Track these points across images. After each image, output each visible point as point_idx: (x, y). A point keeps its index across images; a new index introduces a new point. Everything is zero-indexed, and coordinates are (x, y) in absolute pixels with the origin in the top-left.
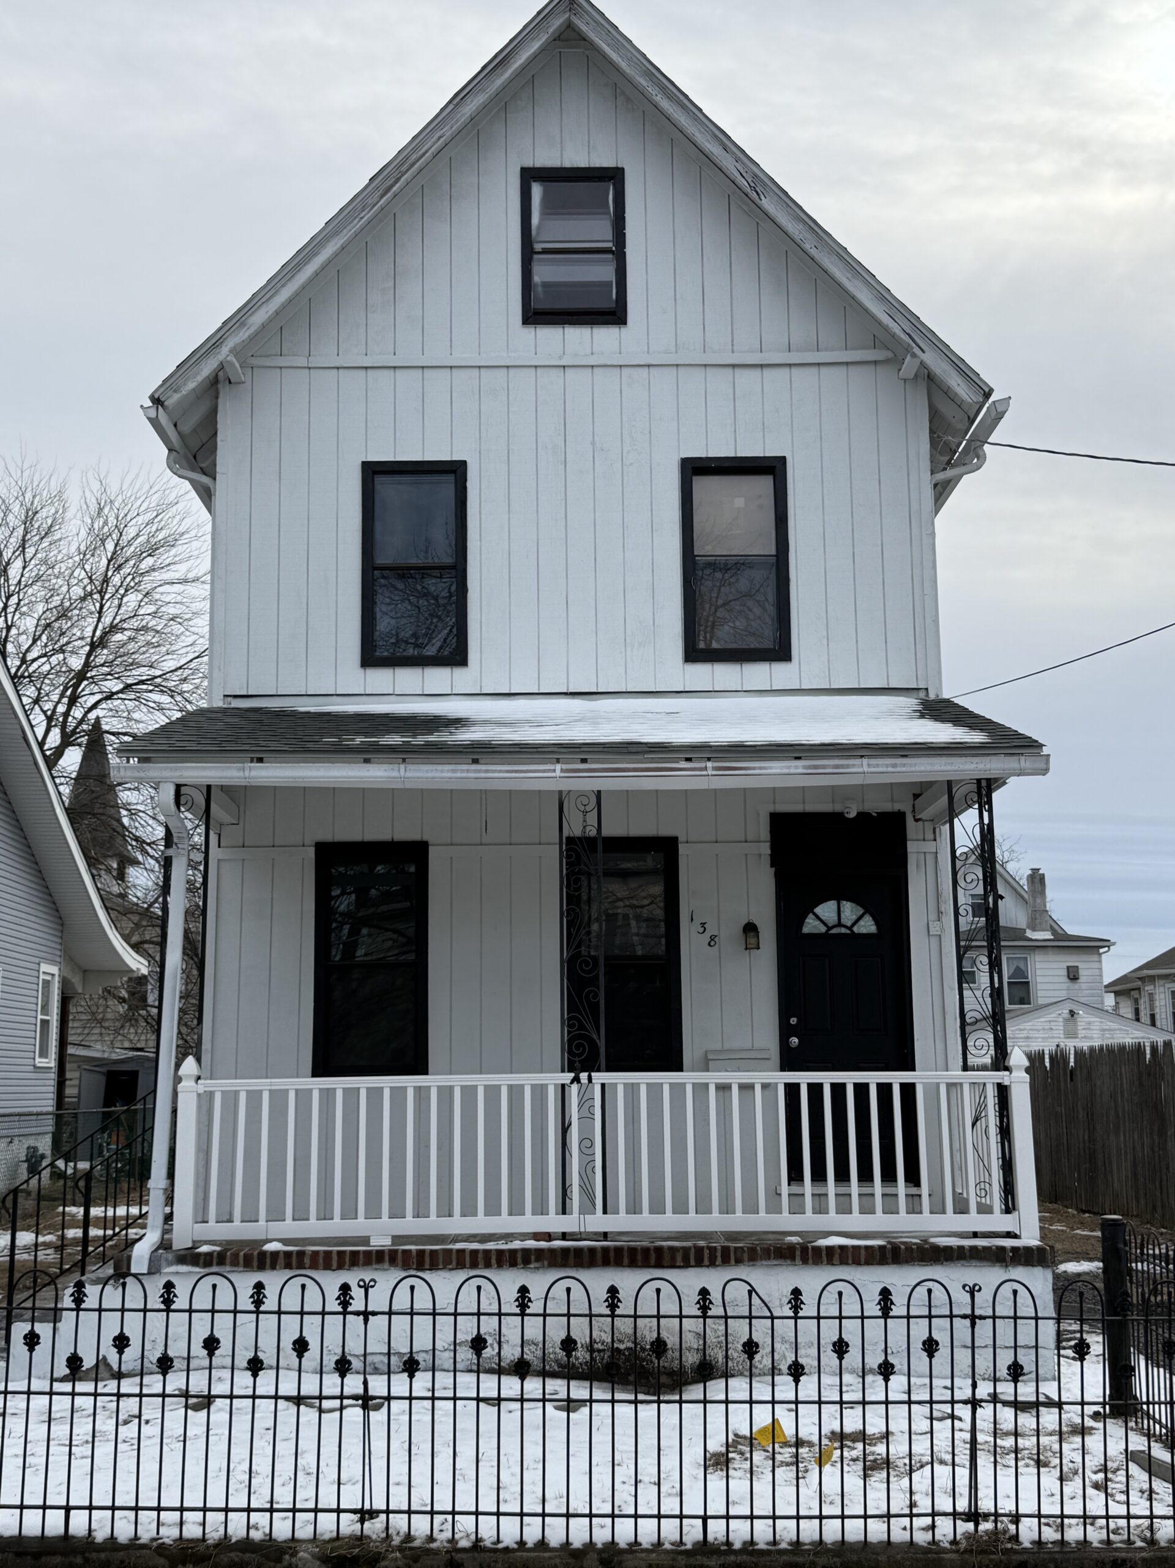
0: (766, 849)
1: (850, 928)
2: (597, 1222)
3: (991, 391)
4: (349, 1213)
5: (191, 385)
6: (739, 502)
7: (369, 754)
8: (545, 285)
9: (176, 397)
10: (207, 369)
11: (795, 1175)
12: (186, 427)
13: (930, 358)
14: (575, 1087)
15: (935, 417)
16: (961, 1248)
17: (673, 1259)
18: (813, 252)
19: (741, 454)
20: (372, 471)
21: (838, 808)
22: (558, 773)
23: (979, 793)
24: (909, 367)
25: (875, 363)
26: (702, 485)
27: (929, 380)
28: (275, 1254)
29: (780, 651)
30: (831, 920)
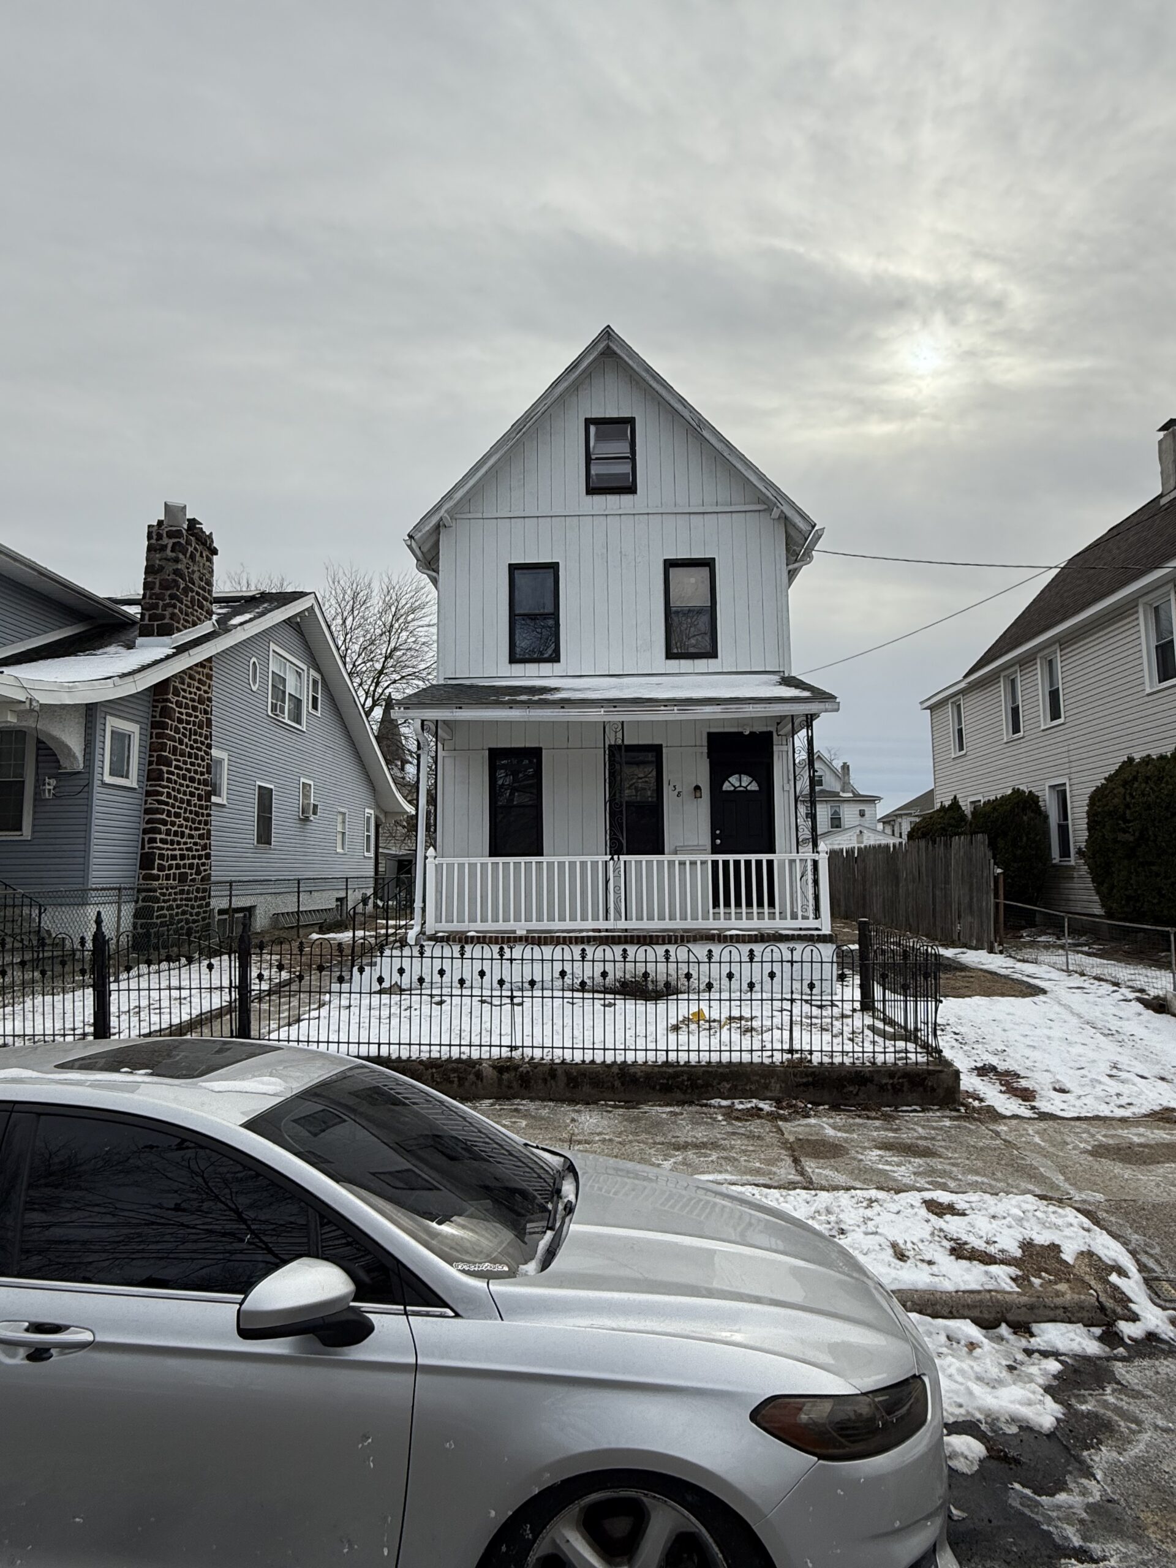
0: (705, 750)
1: (746, 787)
2: (622, 924)
3: (815, 525)
4: (506, 919)
5: (427, 528)
6: (693, 580)
7: (512, 704)
8: (597, 475)
9: (420, 534)
10: (434, 520)
11: (716, 904)
12: (425, 549)
13: (786, 509)
14: (611, 862)
15: (788, 536)
16: (793, 935)
17: (658, 940)
18: (728, 457)
19: (694, 556)
20: (513, 568)
21: (740, 730)
22: (602, 713)
23: (807, 722)
24: (776, 513)
25: (759, 511)
26: (673, 571)
27: (785, 519)
28: (472, 937)
29: (713, 654)
30: (737, 783)
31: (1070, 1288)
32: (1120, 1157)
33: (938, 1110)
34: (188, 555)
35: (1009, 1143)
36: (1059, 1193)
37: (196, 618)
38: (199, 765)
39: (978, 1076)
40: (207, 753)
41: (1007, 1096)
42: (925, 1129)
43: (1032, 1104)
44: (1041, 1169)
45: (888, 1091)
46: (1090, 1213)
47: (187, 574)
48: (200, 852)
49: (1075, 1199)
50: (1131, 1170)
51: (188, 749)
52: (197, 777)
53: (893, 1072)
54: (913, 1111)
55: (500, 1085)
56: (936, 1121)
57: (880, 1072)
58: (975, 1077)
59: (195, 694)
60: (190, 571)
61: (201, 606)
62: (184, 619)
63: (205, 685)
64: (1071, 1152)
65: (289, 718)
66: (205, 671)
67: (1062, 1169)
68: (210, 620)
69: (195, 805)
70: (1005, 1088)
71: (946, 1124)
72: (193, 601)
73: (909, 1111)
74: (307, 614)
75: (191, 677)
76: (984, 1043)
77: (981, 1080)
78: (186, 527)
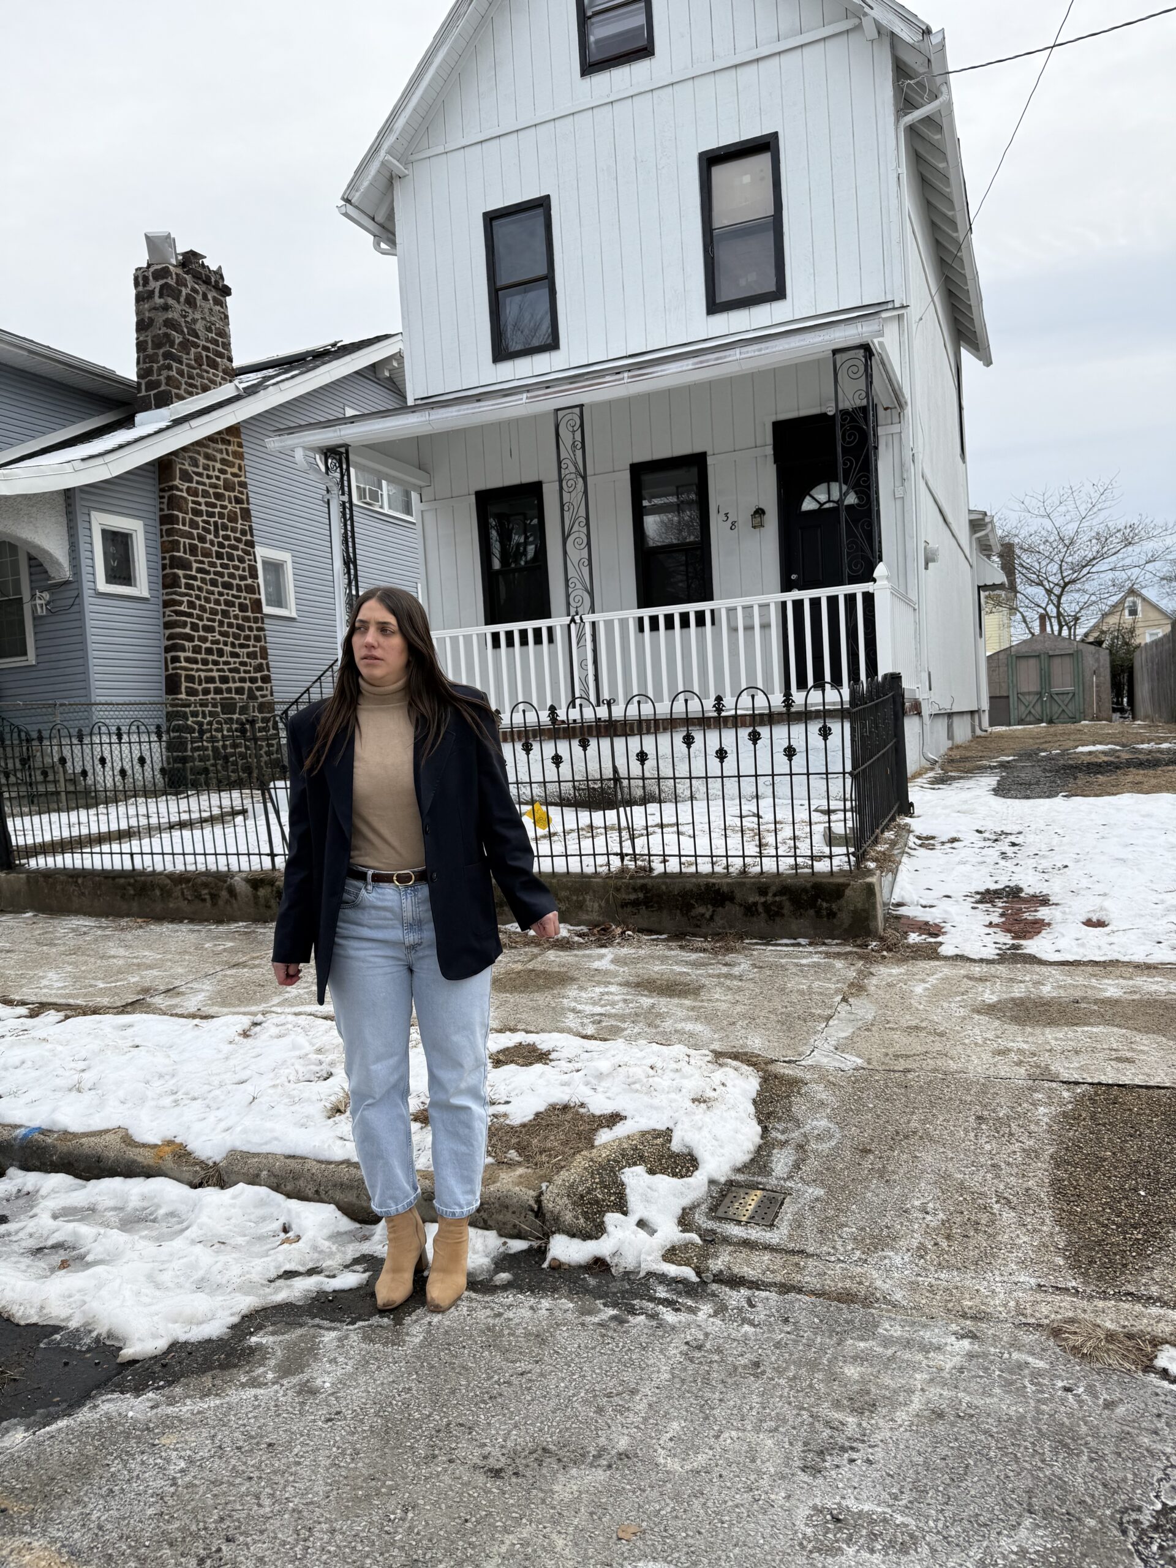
0: (769, 450)
1: (838, 503)
2: (593, 712)
3: (931, 30)
5: (366, 183)
6: (747, 179)
8: (596, 40)
9: (358, 194)
10: (376, 169)
14: (573, 626)
15: (898, 65)
19: (743, 139)
20: (491, 219)
21: (824, 410)
25: (847, 32)
27: (888, 35)
29: (779, 294)
30: (823, 498)
31: (520, 1176)
32: (1021, 1014)
33: (837, 944)
34: (182, 299)
35: (857, 988)
36: (790, 1053)
37: (206, 381)
38: (236, 568)
39: (977, 902)
40: (247, 553)
41: (991, 930)
42: (754, 966)
43: (1022, 942)
44: (836, 1022)
45: (759, 914)
46: (794, 1084)
47: (183, 324)
48: (252, 675)
49: (803, 1063)
50: (999, 1033)
51: (216, 548)
52: (235, 582)
53: (764, 885)
54: (793, 945)
55: (256, 903)
56: (797, 958)
57: (744, 884)
58: (969, 903)
59: (218, 478)
60: (188, 319)
61: (214, 365)
62: (186, 383)
63: (233, 466)
64: (945, 1005)
65: (390, 508)
66: (230, 448)
67: (872, 1025)
68: (231, 381)
69: (236, 617)
70: (1003, 919)
71: (804, 961)
72: (198, 359)
73: (786, 945)
74: (395, 364)
75: (208, 457)
76: (1044, 857)
77: (973, 908)
78: (174, 262)
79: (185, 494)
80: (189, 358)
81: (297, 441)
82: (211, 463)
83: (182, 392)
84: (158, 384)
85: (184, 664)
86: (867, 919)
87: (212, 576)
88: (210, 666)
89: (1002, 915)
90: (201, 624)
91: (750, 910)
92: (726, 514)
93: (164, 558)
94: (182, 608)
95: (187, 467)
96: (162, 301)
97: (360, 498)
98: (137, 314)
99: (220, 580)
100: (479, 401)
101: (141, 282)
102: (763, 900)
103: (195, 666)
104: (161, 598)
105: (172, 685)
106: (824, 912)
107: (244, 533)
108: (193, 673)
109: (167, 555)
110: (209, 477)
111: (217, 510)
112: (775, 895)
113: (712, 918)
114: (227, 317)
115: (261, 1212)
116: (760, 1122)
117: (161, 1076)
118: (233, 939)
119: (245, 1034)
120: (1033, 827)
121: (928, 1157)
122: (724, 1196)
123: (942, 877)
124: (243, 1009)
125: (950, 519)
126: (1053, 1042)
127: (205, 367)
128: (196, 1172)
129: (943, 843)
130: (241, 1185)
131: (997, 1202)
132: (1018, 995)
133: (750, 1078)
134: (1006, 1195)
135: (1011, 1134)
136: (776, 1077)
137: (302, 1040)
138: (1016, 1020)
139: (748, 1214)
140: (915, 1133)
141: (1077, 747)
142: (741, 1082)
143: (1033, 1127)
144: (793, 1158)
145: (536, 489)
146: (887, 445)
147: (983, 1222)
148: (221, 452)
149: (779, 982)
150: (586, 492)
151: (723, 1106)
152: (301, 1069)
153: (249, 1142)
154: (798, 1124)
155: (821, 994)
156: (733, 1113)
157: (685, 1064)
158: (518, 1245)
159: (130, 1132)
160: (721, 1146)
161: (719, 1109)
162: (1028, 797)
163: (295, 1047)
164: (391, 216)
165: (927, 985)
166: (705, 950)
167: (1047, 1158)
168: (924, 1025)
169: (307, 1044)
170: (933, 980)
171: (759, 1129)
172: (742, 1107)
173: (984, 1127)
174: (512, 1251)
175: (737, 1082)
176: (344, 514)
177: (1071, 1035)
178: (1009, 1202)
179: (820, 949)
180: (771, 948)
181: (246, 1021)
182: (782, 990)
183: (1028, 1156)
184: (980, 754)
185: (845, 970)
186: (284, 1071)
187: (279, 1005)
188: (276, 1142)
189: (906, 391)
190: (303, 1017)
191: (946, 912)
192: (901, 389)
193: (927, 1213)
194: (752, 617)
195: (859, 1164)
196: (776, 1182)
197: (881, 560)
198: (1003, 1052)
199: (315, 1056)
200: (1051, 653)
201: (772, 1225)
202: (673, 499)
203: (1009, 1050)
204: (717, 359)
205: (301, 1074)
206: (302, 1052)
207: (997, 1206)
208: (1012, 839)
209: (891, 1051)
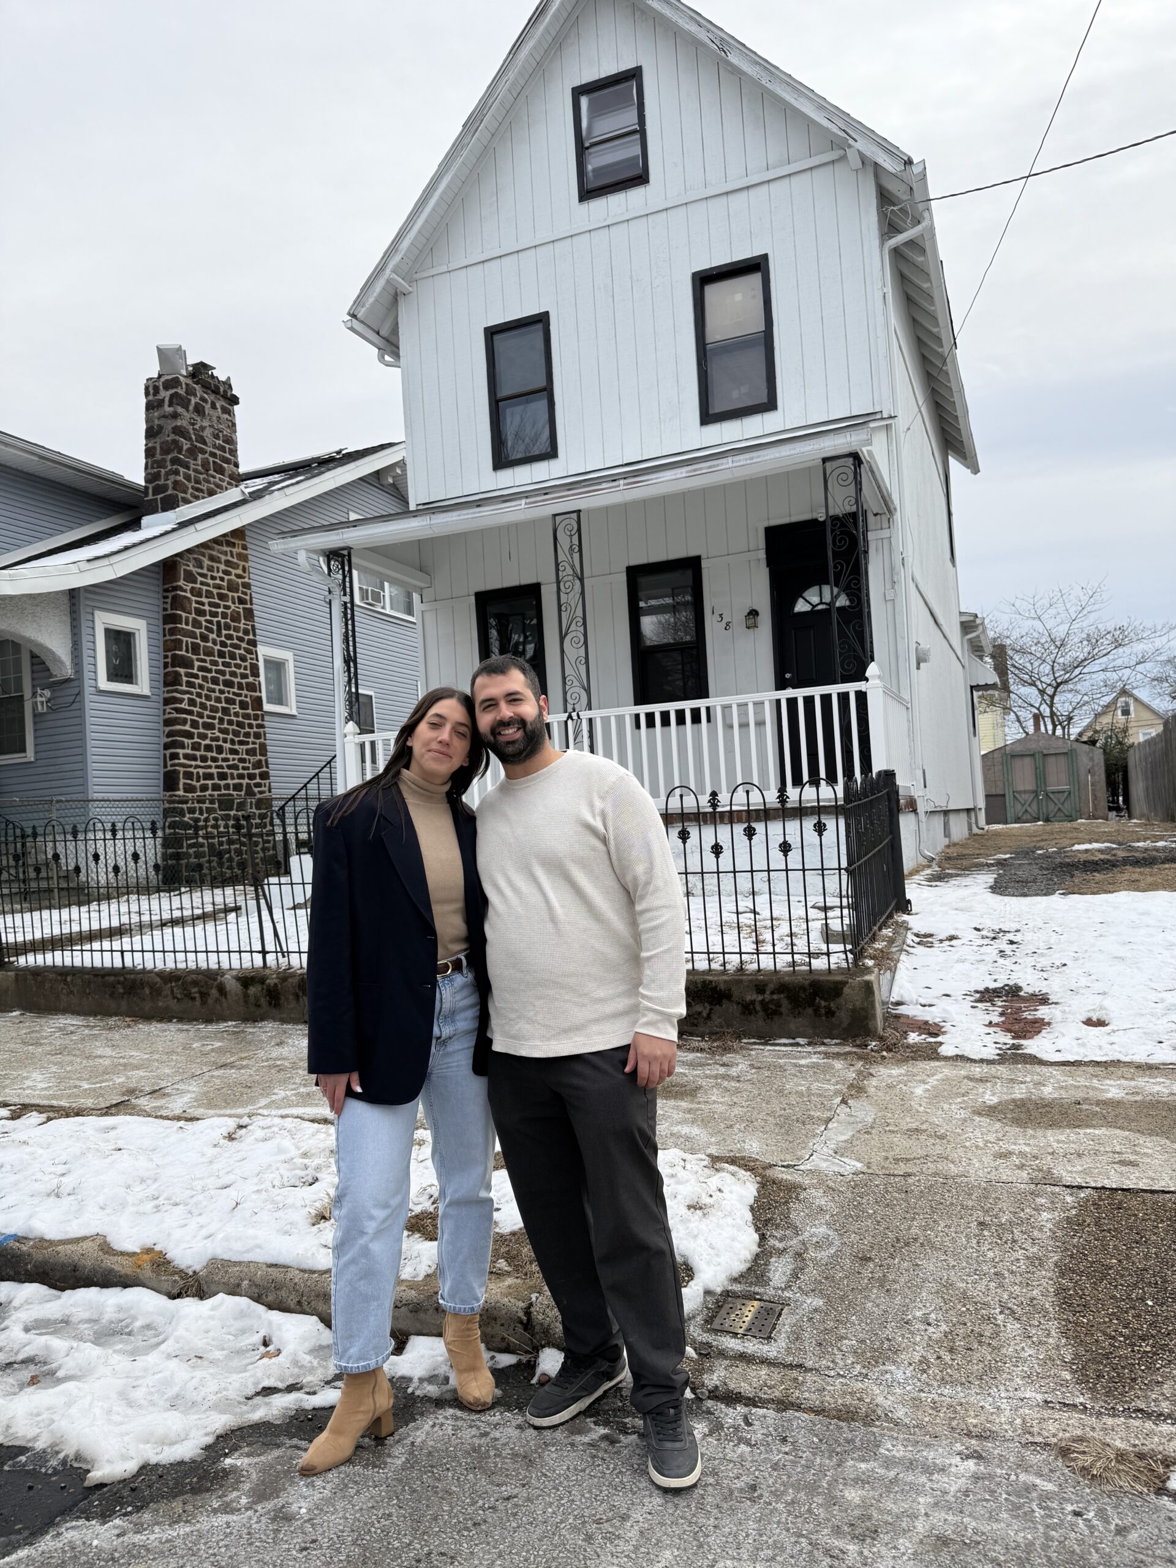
0: (762, 555)
1: (831, 604)
5: (373, 301)
6: (739, 297)
8: (594, 170)
9: (367, 312)
13: (861, 145)
14: (570, 722)
18: (770, 87)
19: (734, 260)
20: (491, 333)
24: (854, 158)
25: (830, 162)
26: (709, 292)
27: (870, 166)
29: (770, 405)
30: (815, 600)
31: (509, 1287)
32: (1023, 1116)
33: (836, 1044)
34: (191, 408)
35: (857, 1089)
36: (788, 1157)
37: (212, 486)
38: (238, 666)
39: (976, 1001)
40: (250, 652)
41: (991, 1030)
42: (752, 1066)
43: (1022, 1042)
44: (835, 1125)
45: (757, 1013)
46: (793, 1189)
47: (192, 432)
48: (251, 771)
49: (802, 1167)
50: (1000, 1135)
51: (218, 647)
52: (236, 680)
53: (761, 982)
54: (791, 1045)
55: (246, 1002)
56: (796, 1058)
57: (741, 981)
58: (968, 1003)
59: (222, 579)
60: (197, 427)
61: (220, 470)
62: (193, 488)
63: (237, 568)
64: (946, 1107)
65: (392, 608)
66: (235, 550)
67: (872, 1127)
68: (237, 486)
69: (236, 714)
70: (1003, 1019)
71: (803, 1062)
72: (205, 465)
73: (785, 1045)
74: (399, 471)
75: (212, 559)
76: (1042, 955)
77: (973, 1007)
78: (184, 373)
79: (189, 595)
80: (196, 464)
81: (299, 544)
82: (215, 565)
83: (188, 496)
84: (164, 488)
85: (182, 761)
86: (866, 1018)
87: (214, 674)
88: (209, 763)
89: (1002, 1014)
90: (201, 721)
91: (747, 1009)
92: (721, 615)
93: (166, 657)
94: (182, 706)
95: (191, 568)
96: (171, 409)
97: (362, 599)
98: (147, 422)
99: (221, 678)
100: (478, 506)
101: (152, 391)
102: (760, 998)
103: (193, 763)
104: (162, 696)
105: (170, 781)
106: (823, 1011)
107: (246, 632)
108: (191, 770)
109: (169, 654)
110: (213, 578)
111: (220, 610)
112: (772, 993)
113: (709, 1017)
114: (234, 425)
115: (239, 1324)
116: (757, 1229)
117: (143, 1181)
118: (222, 1039)
119: (230, 1137)
120: (1031, 925)
121: (930, 1265)
122: (720, 1307)
123: (941, 975)
124: (228, 1112)
125: (941, 620)
126: (1055, 1145)
127: (211, 472)
128: (175, 1281)
129: (941, 941)
130: (221, 1295)
131: (1001, 1313)
132: (1019, 1096)
133: (748, 1183)
134: (1010, 1305)
135: (1014, 1241)
136: (774, 1182)
137: (287, 1143)
138: (1017, 1122)
139: (745, 1326)
140: (915, 1240)
141: (1073, 845)
142: (738, 1188)
143: (1036, 1233)
144: (792, 1267)
145: (533, 591)
146: (877, 550)
147: (987, 1334)
148: (225, 553)
149: (777, 1083)
150: (583, 593)
151: (720, 1213)
152: (286, 1174)
153: (231, 1250)
154: (797, 1232)
155: (820, 1095)
156: (729, 1220)
157: (680, 1169)
158: (506, 1360)
159: (109, 1239)
160: (717, 1255)
161: (715, 1216)
162: (1025, 895)
163: (280, 1150)
164: (395, 330)
165: (927, 1087)
166: (702, 1050)
167: (1052, 1266)
168: (924, 1127)
169: (293, 1148)
170: (933, 1081)
171: (756, 1237)
172: (739, 1214)
173: (986, 1233)
174: (500, 1366)
175: (734, 1188)
176: (345, 614)
177: (1073, 1137)
178: (1013, 1312)
179: (819, 1049)
180: (769, 1048)
181: (231, 1124)
182: (780, 1092)
183: (1032, 1264)
184: (978, 852)
185: (844, 1070)
186: (269, 1176)
187: (266, 1107)
188: (258, 1250)
189: (895, 497)
190: (290, 1119)
191: (945, 1011)
192: (890, 496)
193: (929, 1324)
194: (747, 714)
195: (859, 1273)
196: (773, 1292)
197: (873, 660)
198: (1005, 1155)
199: (301, 1160)
200: (1045, 752)
201: (769, 1337)
202: (668, 601)
203: (1011, 1153)
204: (710, 467)
205: (285, 1179)
206: (288, 1156)
207: (1001, 1317)
208: (1010, 937)
209: (890, 1154)
